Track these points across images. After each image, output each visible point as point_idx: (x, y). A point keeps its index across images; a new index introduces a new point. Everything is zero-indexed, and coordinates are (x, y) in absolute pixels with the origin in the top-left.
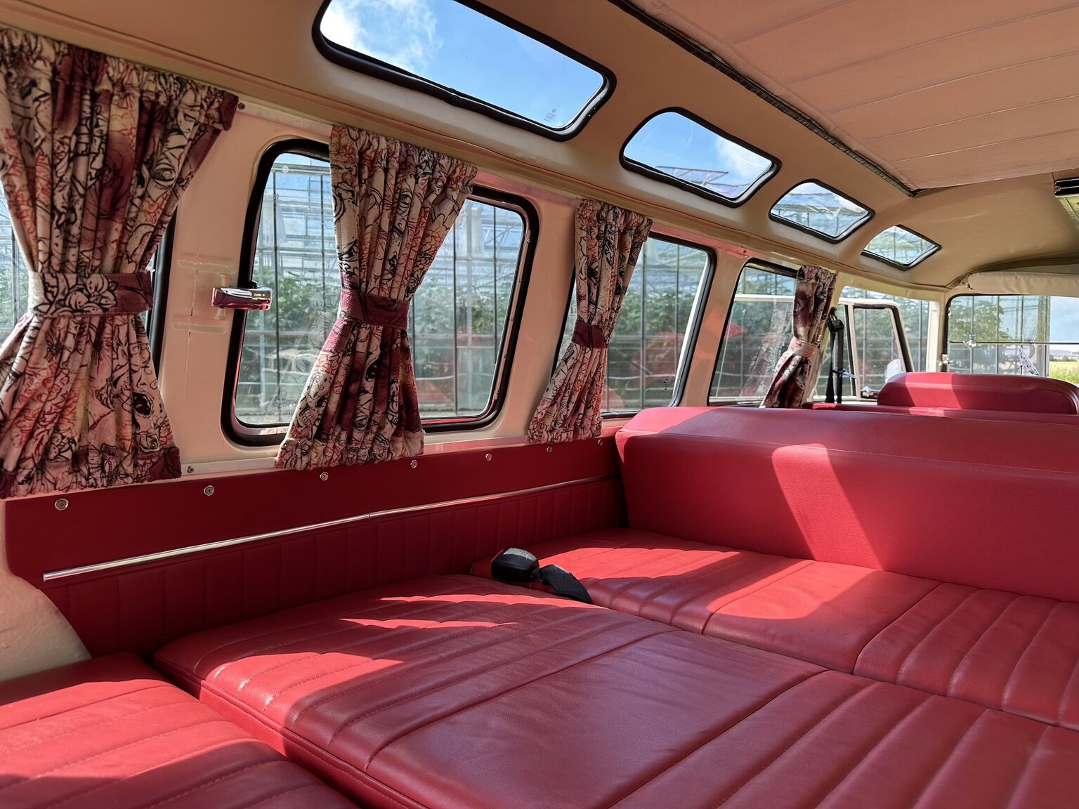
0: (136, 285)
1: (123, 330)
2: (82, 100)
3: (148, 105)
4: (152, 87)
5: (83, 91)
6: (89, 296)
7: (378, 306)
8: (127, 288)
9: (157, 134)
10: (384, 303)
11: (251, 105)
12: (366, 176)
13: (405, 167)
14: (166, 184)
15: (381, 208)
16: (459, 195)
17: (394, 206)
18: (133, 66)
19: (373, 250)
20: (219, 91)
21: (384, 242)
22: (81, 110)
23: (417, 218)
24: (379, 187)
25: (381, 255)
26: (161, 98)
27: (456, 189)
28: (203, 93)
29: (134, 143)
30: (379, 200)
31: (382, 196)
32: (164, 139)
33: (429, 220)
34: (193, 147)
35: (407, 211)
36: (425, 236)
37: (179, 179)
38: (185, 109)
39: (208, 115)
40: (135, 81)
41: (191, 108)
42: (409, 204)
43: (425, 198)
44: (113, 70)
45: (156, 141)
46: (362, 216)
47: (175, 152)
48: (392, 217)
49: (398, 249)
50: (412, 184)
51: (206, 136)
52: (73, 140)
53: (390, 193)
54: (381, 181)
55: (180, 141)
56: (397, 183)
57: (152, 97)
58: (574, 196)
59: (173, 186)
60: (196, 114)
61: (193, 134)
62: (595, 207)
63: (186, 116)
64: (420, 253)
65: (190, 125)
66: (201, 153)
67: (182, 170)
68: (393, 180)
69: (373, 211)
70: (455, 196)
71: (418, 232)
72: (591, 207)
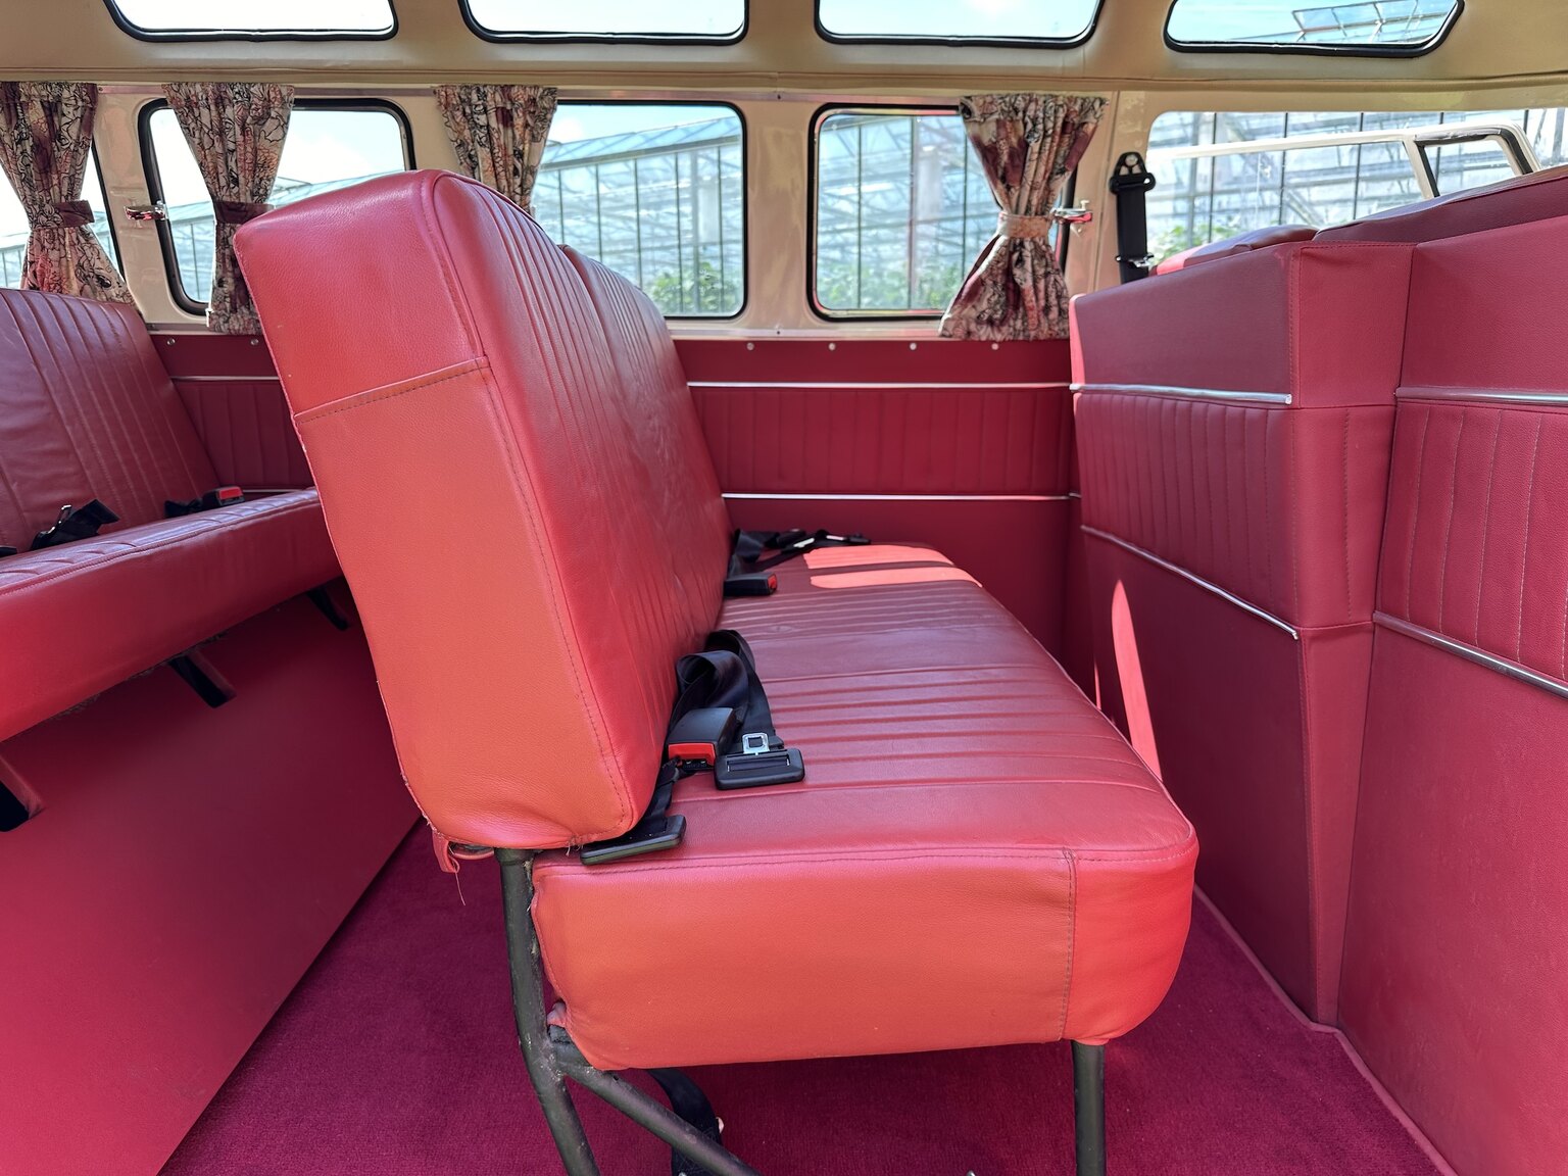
0: (72, 209)
1: (74, 235)
2: (17, 110)
3: (46, 105)
4: (44, 93)
5: (15, 105)
6: (47, 217)
7: (230, 209)
8: (66, 211)
9: (56, 119)
10: (233, 206)
11: (105, 86)
12: (197, 114)
13: (220, 102)
14: (65, 147)
15: (212, 136)
16: (280, 111)
17: (221, 133)
18: (33, 84)
19: (216, 168)
20: (82, 84)
21: (221, 161)
22: (18, 116)
23: (240, 138)
24: (205, 120)
25: (220, 170)
26: (51, 98)
27: (274, 108)
28: (73, 88)
29: (44, 127)
30: (207, 130)
31: (210, 126)
32: (60, 122)
33: (254, 136)
34: (81, 121)
35: (231, 133)
36: (256, 150)
37: (77, 143)
38: (65, 101)
39: (83, 100)
40: (34, 91)
41: (69, 99)
42: (230, 129)
43: (244, 121)
44: (23, 89)
45: (56, 123)
46: (201, 143)
47: (65, 127)
48: (222, 141)
49: (232, 164)
50: (229, 111)
51: (87, 113)
52: (16, 132)
53: (215, 123)
54: (206, 116)
55: (64, 120)
56: (219, 114)
57: (46, 99)
58: (427, 86)
59: (72, 147)
60: (73, 102)
61: (79, 114)
62: (450, 91)
63: (66, 105)
64: (256, 164)
65: (71, 109)
66: (87, 123)
67: (79, 137)
68: (214, 113)
69: (206, 139)
70: (273, 114)
71: (245, 148)
72: (443, 93)
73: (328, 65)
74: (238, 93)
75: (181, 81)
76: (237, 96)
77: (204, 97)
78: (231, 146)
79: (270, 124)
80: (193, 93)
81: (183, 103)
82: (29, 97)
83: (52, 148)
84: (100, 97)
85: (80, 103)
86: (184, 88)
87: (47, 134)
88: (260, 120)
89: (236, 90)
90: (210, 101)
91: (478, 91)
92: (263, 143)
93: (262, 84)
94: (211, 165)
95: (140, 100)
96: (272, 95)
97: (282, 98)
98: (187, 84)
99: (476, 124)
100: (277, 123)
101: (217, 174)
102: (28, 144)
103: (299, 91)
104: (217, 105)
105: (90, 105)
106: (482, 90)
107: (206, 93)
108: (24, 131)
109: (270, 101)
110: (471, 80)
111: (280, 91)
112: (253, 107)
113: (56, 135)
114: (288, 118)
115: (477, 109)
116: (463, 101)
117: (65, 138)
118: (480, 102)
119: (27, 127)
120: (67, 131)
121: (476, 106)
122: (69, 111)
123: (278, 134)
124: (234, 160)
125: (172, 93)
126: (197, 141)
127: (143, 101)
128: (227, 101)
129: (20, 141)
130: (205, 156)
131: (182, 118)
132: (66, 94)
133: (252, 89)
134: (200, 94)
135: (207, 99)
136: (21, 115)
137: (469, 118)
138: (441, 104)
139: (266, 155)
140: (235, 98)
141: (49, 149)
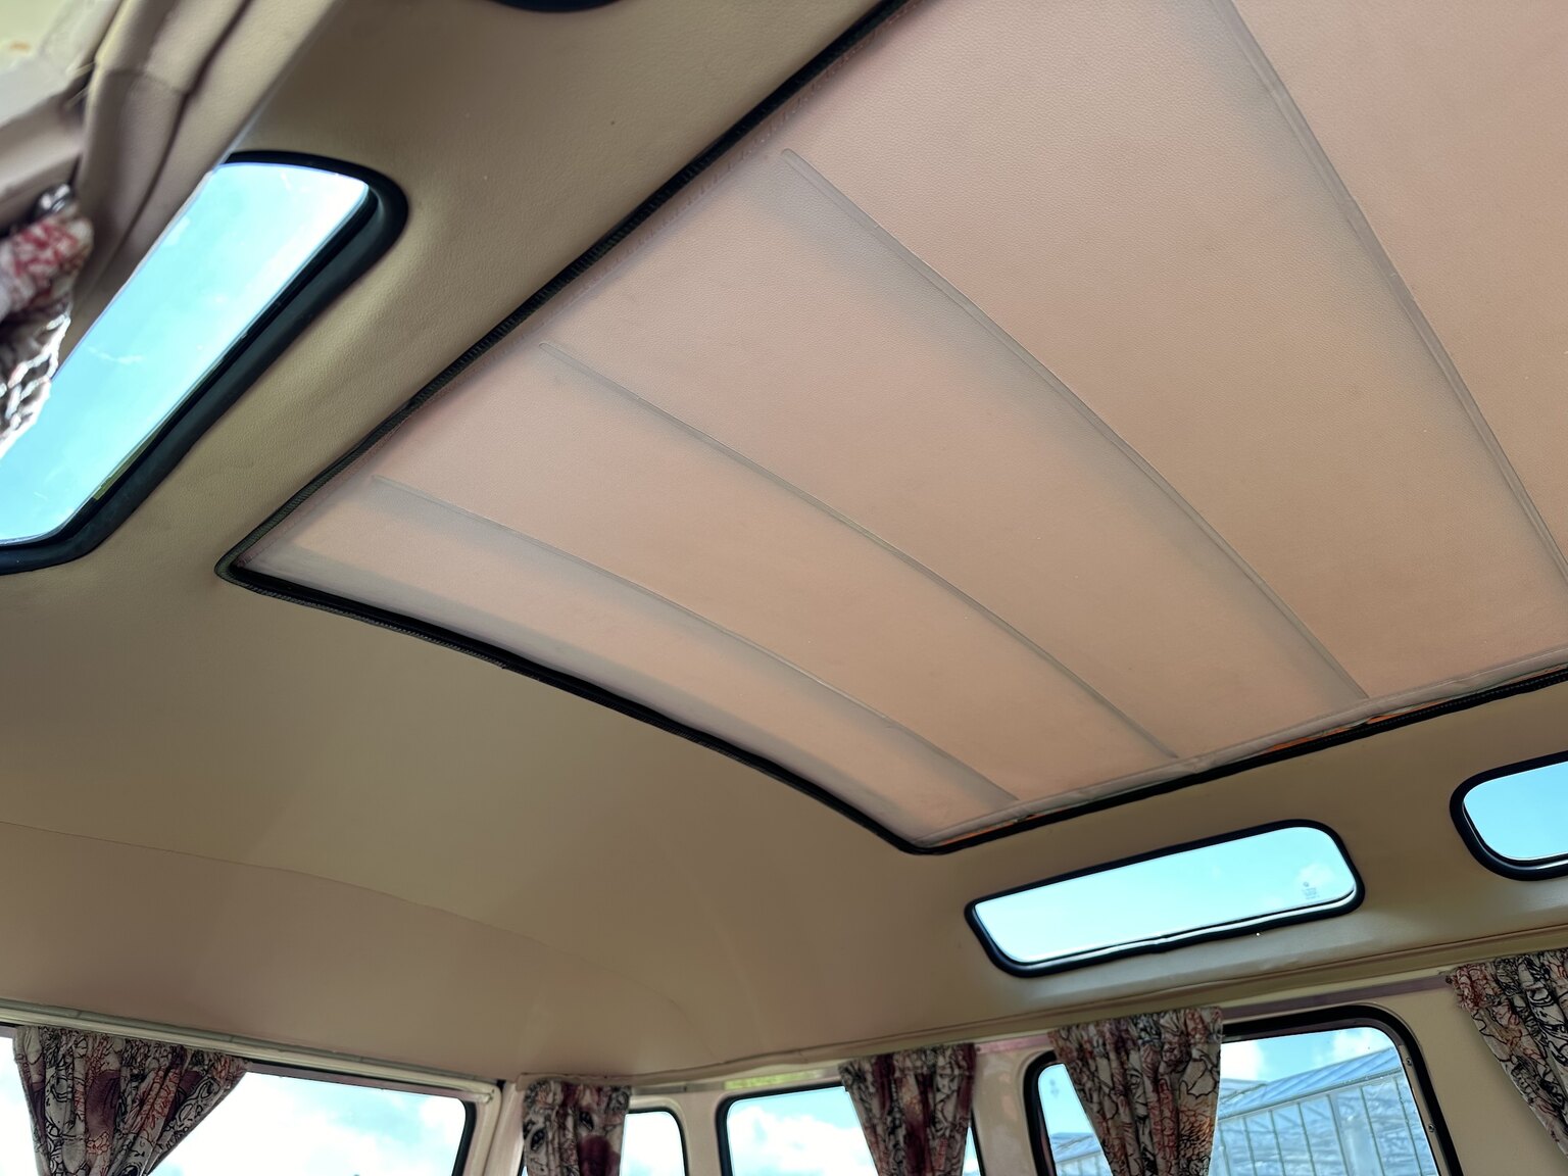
2: (890, 1088)
3: (920, 1078)
4: (919, 1063)
5: (890, 1084)
9: (930, 1096)
11: (985, 1046)
12: (1093, 1068)
13: (1122, 1045)
14: (939, 1134)
15: (1114, 1098)
16: (1205, 1048)
17: (1127, 1092)
18: (907, 1054)
19: (1123, 1147)
20: (959, 1046)
21: (1129, 1135)
22: (891, 1096)
23: (1152, 1097)
24: (1105, 1076)
25: (1130, 1150)
26: (925, 1069)
27: (1195, 1044)
28: (948, 1053)
29: (918, 1108)
30: (1107, 1090)
31: (1111, 1084)
32: (934, 1098)
33: (1173, 1091)
34: (958, 1095)
35: (1140, 1091)
36: (1177, 1112)
37: (954, 1125)
38: (939, 1071)
39: (960, 1067)
40: (908, 1063)
41: (944, 1068)
42: (1137, 1085)
43: (1155, 1070)
44: (898, 1062)
45: (931, 1101)
46: (1101, 1111)
47: (939, 1107)
48: (1129, 1104)
49: (1145, 1139)
50: (1136, 1059)
51: (964, 1084)
52: (889, 1119)
53: (1118, 1078)
54: (1106, 1069)
55: (940, 1096)
56: (1122, 1064)
57: (919, 1071)
58: (1434, 972)
59: (947, 1133)
60: (948, 1071)
61: (955, 1086)
62: (1476, 975)
63: (941, 1076)
64: (1179, 1136)
65: (946, 1082)
66: (965, 1098)
67: (955, 1117)
68: (1115, 1064)
69: (1107, 1103)
70: (1195, 1054)
71: (1161, 1112)
72: (1464, 979)
73: (1266, 967)
74: (1144, 1029)
75: (1069, 1023)
76: (1143, 1034)
77: (1101, 1042)
78: (1141, 1111)
79: (1192, 1071)
80: (1086, 1038)
81: (1075, 1054)
82: (902, 1071)
83: (926, 1135)
84: (979, 1060)
85: (957, 1072)
86: (1075, 1032)
87: (921, 1117)
88: (1179, 1065)
89: (1141, 1026)
90: (1108, 1047)
91: (1530, 965)
92: (1187, 1102)
93: (1176, 1011)
94: (1116, 1142)
95: (1022, 1058)
96: (1191, 1025)
97: (1206, 1028)
98: (1078, 1026)
99: (1542, 1024)
100: (1201, 1066)
101: (1126, 1156)
102: (901, 1133)
103: (1228, 1013)
104: (1117, 1051)
105: (967, 1073)
106: (1537, 962)
107: (1101, 1034)
108: (898, 1116)
109: (1188, 1034)
110: (1510, 950)
111: (1201, 1018)
112: (1166, 1047)
113: (930, 1119)
114: (1218, 1057)
115: (1537, 997)
116: (1504, 988)
117: (940, 1122)
118: (1540, 985)
119: (901, 1111)
120: (942, 1111)
121: (1534, 992)
122: (943, 1083)
123: (1204, 1085)
124: (1147, 1132)
125: (1061, 1043)
126: (1095, 1107)
127: (1027, 1059)
128: (1130, 1044)
129: (893, 1131)
130: (1108, 1130)
131: (1075, 1076)
132: (941, 1062)
133: (1162, 1021)
134: (1095, 1039)
135: (1104, 1044)
136: (895, 1095)
137: (1526, 1015)
138: (1463, 998)
139: (1192, 1119)
140: (1140, 1038)
141: (922, 1137)
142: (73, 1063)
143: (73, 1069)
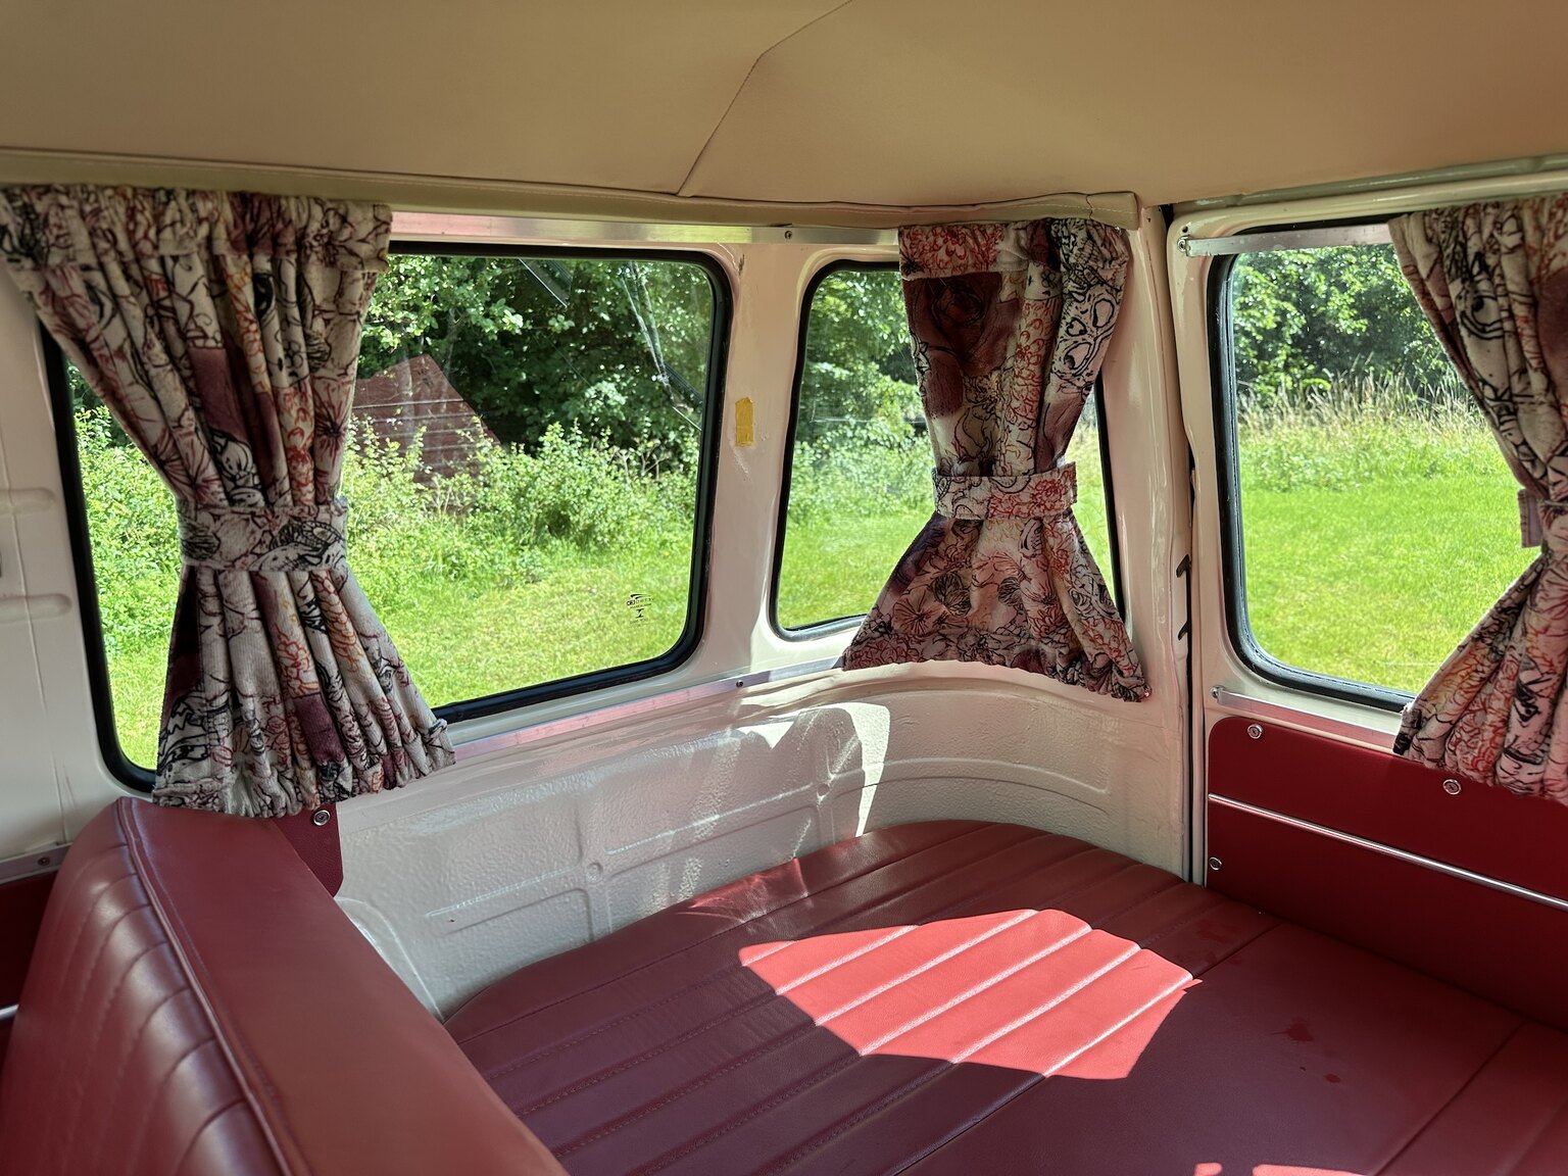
142: (1499, 264)
143: (1502, 276)
